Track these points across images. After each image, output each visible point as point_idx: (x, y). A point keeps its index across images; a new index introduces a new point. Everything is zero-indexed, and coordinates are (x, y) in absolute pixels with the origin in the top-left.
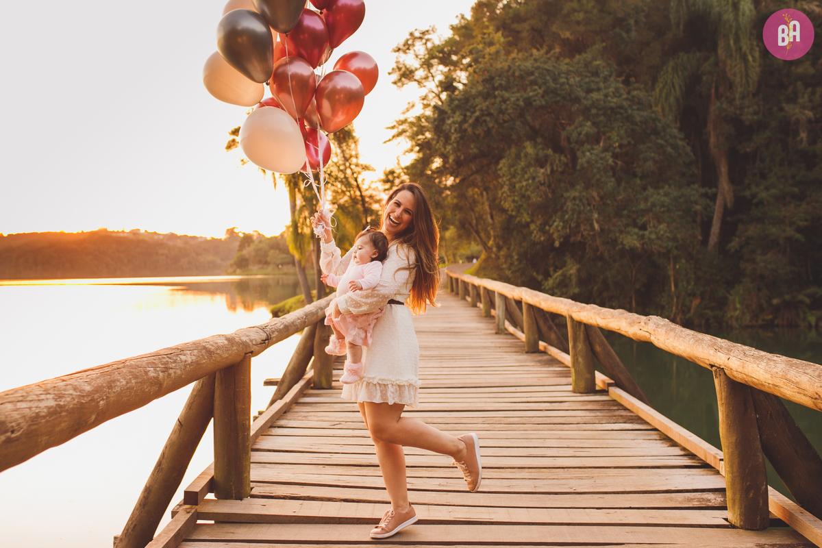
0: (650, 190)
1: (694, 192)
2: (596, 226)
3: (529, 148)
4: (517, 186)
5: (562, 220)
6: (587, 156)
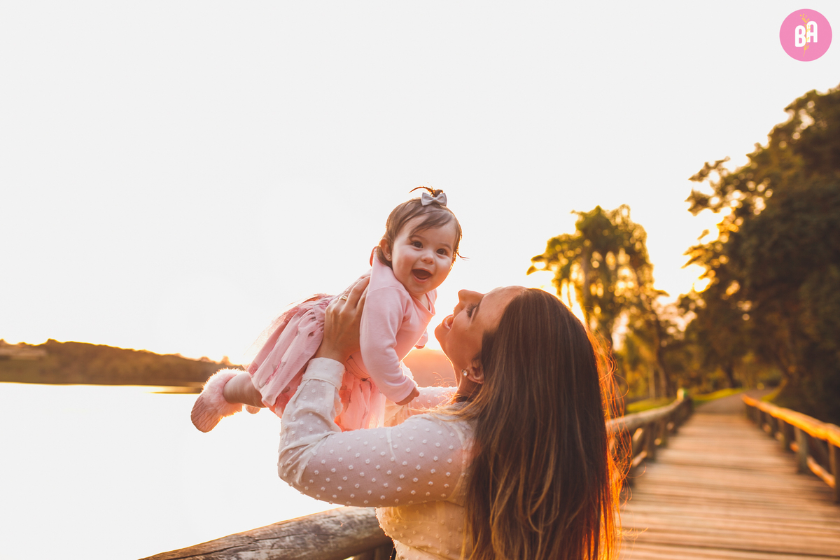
4: (821, 310)
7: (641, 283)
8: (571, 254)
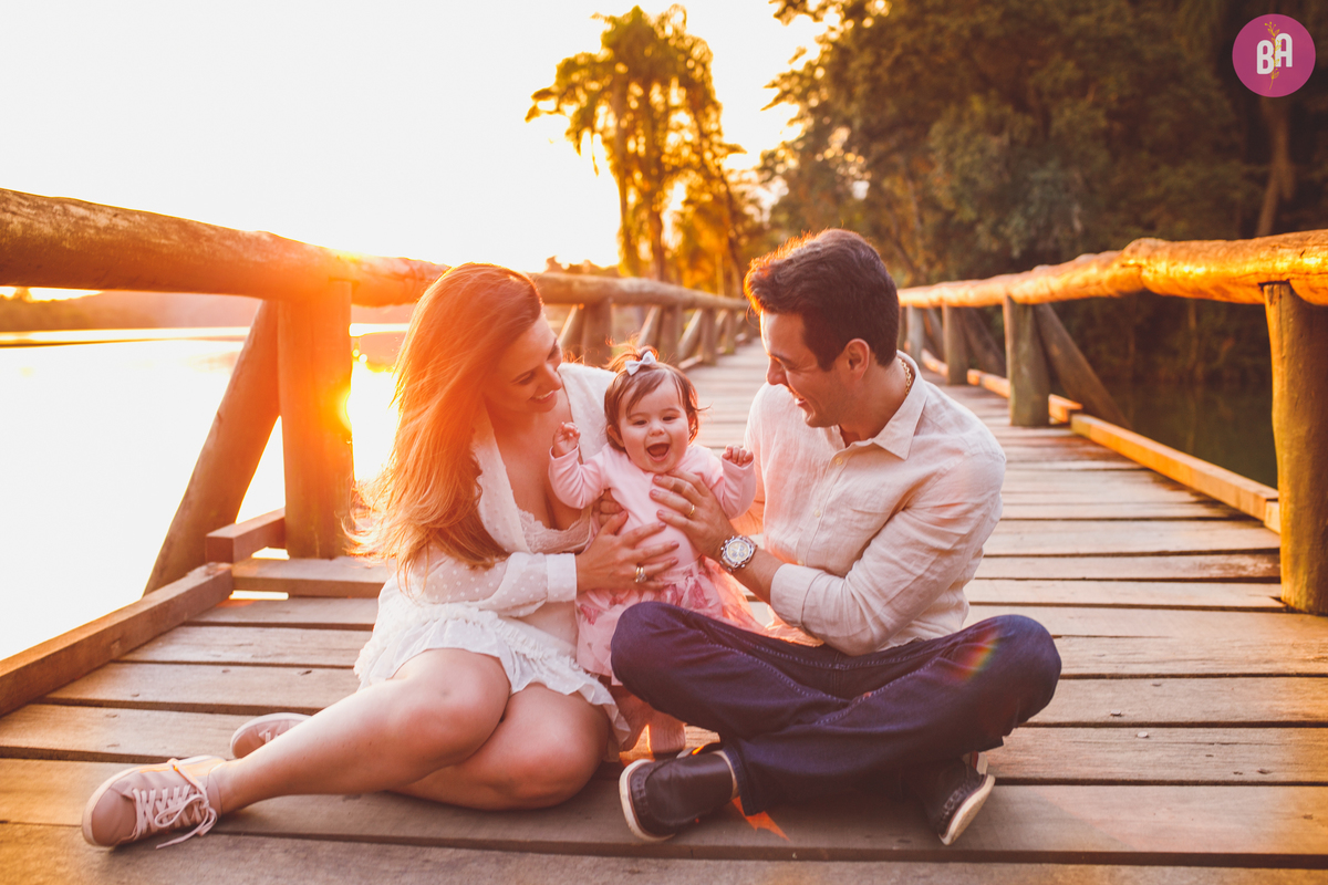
0: (1164, 169)
1: (1232, 171)
2: (1078, 225)
3: (977, 105)
4: (958, 164)
5: (1025, 214)
6: (1066, 116)
7: (704, 135)
8: (594, 86)
